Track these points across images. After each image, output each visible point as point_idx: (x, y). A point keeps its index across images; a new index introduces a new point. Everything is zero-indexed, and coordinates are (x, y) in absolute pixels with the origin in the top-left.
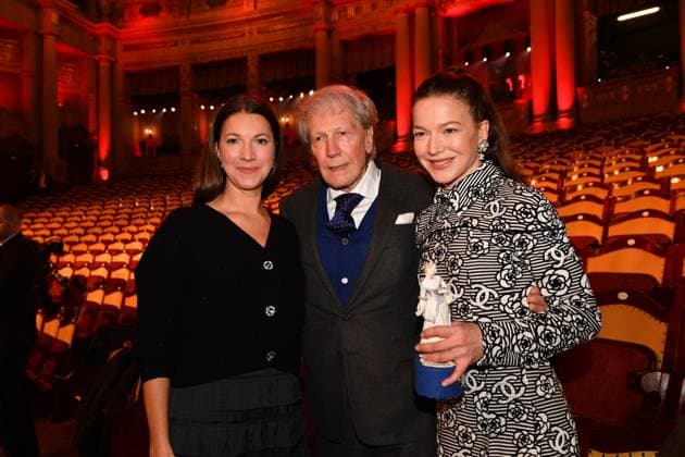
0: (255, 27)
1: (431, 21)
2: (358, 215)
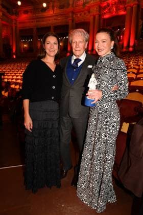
0: (53, 18)
1: (100, 19)
2: (79, 64)
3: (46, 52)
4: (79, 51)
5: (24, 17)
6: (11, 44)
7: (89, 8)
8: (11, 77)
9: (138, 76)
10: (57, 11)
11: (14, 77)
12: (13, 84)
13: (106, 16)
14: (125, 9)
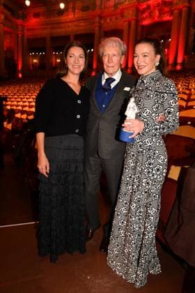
0: (73, 24)
1: (137, 26)
3: (67, 69)
4: (113, 67)
5: (33, 21)
6: (16, 58)
7: (122, 10)
8: (15, 103)
9: (190, 104)
10: (78, 14)
11: (19, 104)
12: (18, 113)
13: (146, 22)
14: (171, 13)
